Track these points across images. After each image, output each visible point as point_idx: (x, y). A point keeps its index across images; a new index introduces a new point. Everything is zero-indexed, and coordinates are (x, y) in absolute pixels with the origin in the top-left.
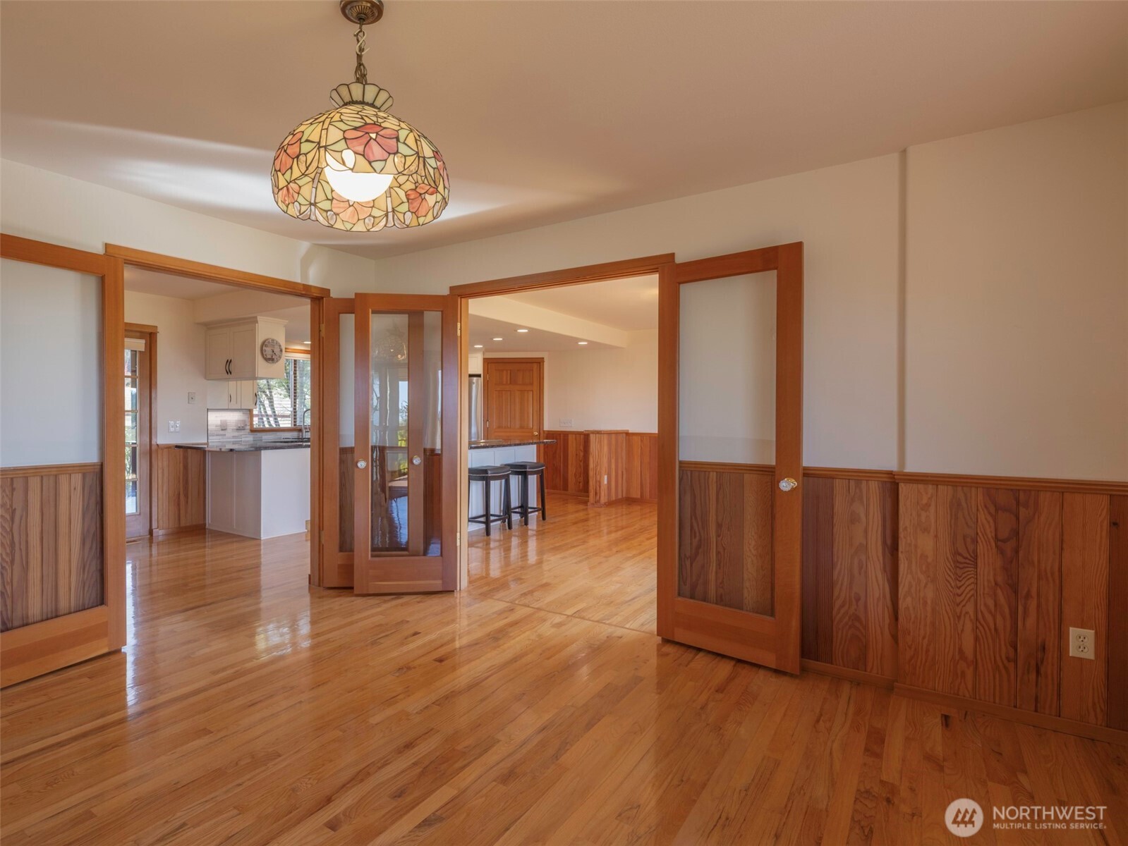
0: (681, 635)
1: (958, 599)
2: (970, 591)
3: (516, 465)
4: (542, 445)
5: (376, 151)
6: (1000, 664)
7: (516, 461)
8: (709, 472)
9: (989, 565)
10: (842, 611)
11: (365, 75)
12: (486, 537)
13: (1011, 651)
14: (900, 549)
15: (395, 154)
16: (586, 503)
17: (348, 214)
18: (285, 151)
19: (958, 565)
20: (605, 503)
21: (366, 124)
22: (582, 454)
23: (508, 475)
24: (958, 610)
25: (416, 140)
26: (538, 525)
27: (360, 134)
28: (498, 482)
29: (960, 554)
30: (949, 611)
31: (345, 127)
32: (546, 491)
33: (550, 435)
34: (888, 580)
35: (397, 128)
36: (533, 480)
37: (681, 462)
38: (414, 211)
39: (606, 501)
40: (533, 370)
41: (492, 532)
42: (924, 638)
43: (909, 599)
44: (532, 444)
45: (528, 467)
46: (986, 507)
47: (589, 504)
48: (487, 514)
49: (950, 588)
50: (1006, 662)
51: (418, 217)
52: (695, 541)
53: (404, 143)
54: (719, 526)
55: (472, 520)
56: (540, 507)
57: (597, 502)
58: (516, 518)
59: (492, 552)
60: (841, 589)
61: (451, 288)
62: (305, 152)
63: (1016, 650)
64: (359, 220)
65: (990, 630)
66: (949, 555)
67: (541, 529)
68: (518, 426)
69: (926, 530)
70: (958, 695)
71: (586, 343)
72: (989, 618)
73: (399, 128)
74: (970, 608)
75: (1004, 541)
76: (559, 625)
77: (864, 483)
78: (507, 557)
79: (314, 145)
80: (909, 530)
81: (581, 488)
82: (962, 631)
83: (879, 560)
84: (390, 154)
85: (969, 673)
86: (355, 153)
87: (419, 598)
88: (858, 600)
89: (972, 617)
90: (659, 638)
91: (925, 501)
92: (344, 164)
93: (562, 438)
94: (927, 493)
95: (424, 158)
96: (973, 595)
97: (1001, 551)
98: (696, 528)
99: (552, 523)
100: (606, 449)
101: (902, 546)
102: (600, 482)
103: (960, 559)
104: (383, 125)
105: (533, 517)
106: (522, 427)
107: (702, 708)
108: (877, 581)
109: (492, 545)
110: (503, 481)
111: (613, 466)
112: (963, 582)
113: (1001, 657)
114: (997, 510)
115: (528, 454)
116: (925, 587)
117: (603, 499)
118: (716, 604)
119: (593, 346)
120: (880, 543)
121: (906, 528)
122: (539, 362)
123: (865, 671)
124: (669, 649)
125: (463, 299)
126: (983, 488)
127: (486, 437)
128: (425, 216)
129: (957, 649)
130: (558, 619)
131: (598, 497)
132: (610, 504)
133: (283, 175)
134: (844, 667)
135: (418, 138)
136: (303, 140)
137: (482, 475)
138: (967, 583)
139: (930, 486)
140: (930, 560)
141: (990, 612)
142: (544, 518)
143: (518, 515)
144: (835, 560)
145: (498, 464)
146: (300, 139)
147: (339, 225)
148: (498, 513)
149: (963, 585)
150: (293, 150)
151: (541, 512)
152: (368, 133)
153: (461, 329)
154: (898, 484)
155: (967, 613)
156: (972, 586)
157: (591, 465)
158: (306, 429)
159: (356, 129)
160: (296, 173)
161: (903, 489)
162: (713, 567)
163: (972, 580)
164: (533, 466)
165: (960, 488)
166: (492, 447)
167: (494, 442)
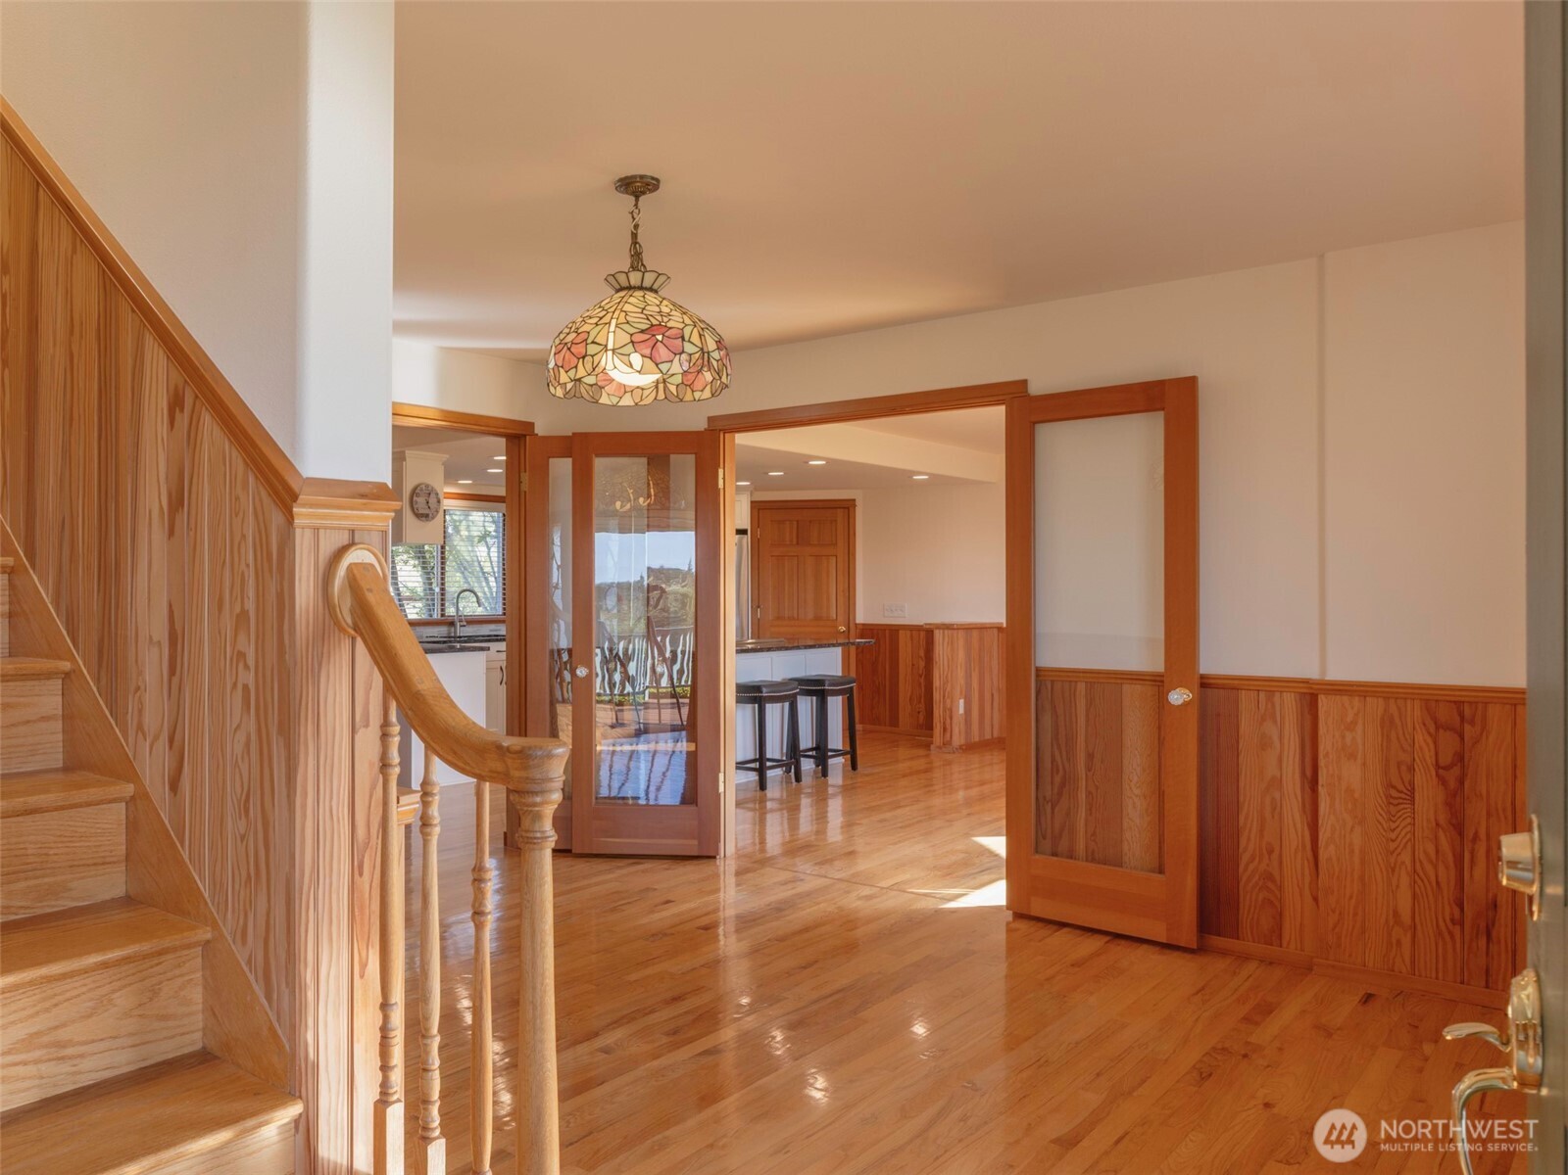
0: (1038, 907)
1: (1392, 846)
2: (1406, 835)
3: (808, 680)
4: (853, 649)
5: (661, 349)
6: (1443, 928)
7: (808, 674)
8: (1076, 682)
9: (1429, 797)
10: (1251, 867)
11: (641, 253)
12: (759, 793)
13: (1457, 911)
14: (1320, 783)
15: (681, 354)
16: (927, 746)
17: (614, 388)
18: (569, 349)
19: (1392, 801)
20: (961, 747)
21: (652, 325)
22: (922, 664)
23: (794, 696)
24: (1392, 860)
25: (700, 335)
26: (845, 777)
27: (648, 336)
28: (778, 706)
29: (1394, 787)
30: (1381, 862)
31: (632, 331)
32: (859, 727)
33: (868, 630)
34: (1308, 824)
35: (681, 326)
36: (836, 705)
37: (1038, 670)
38: (689, 383)
39: (963, 742)
40: (836, 521)
41: (769, 785)
42: (1351, 897)
43: (1332, 848)
44: (834, 645)
45: (827, 683)
46: (1424, 724)
47: (932, 746)
48: (761, 758)
49: (1382, 831)
50: (1451, 926)
51: (693, 391)
52: (1058, 779)
53: (689, 341)
54: (1090, 756)
55: (741, 766)
56: (848, 749)
57: (947, 743)
58: (808, 765)
59: (769, 816)
60: (1249, 839)
61: (710, 419)
62: (592, 353)
63: (1462, 910)
64: (625, 392)
65: (1430, 883)
66: (1379, 787)
67: (849, 782)
68: (810, 615)
69: (1352, 756)
70: (1393, 971)
71: (926, 477)
72: (1429, 868)
73: (683, 325)
74: (1406, 857)
75: (1447, 768)
76: (869, 898)
77: (1277, 695)
78: (793, 824)
79: (602, 347)
80: (1331, 757)
81: (921, 721)
82: (1398, 886)
83: (1296, 798)
84: (676, 354)
85: (1406, 941)
86: (643, 356)
87: (665, 864)
88: (1270, 852)
89: (1409, 868)
90: (1010, 913)
91: (1349, 719)
92: (631, 366)
93: (887, 635)
94: (1352, 708)
95: (708, 353)
96: (1410, 840)
97: (1443, 781)
98: (1058, 758)
99: (867, 775)
100: (961, 655)
101: (1322, 780)
102: (951, 710)
103: (1394, 793)
104: (669, 325)
105: (837, 764)
106: (817, 618)
107: (1047, 979)
108: (1295, 825)
109: (769, 805)
110: (787, 705)
111: (975, 685)
112: (1398, 822)
113: (1445, 921)
114: (1437, 729)
115: (827, 663)
116: (1352, 830)
117: (958, 740)
118: (1087, 861)
119: (938, 482)
120: (1297, 776)
121: (1327, 753)
122: (847, 507)
123: (1281, 946)
124: (1023, 926)
125: (727, 435)
126: (1421, 699)
127: (757, 634)
128: (702, 391)
129: (1391, 912)
130: (867, 891)
131: (948, 735)
132: (969, 748)
133: (567, 372)
134: (1254, 942)
135: (701, 332)
136: (589, 341)
137: (753, 694)
138: (1403, 825)
139: (1357, 698)
140: (1357, 795)
141: (1431, 861)
142: (854, 767)
143: (812, 760)
144: (1241, 799)
145: (778, 678)
146: (586, 340)
147: (604, 400)
148: (777, 756)
149: (1397, 827)
150: (579, 349)
151: (849, 756)
152: (654, 335)
153: (724, 479)
154: (1317, 695)
155: (1403, 863)
156: (1409, 828)
157: (937, 683)
158: (461, 621)
159: (642, 331)
160: (581, 372)
161: (1323, 702)
162: (1082, 813)
163: (1409, 820)
164: (835, 681)
165: (1392, 701)
166: (769, 650)
167: (773, 642)
